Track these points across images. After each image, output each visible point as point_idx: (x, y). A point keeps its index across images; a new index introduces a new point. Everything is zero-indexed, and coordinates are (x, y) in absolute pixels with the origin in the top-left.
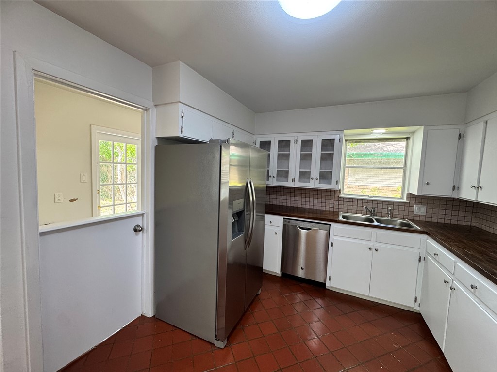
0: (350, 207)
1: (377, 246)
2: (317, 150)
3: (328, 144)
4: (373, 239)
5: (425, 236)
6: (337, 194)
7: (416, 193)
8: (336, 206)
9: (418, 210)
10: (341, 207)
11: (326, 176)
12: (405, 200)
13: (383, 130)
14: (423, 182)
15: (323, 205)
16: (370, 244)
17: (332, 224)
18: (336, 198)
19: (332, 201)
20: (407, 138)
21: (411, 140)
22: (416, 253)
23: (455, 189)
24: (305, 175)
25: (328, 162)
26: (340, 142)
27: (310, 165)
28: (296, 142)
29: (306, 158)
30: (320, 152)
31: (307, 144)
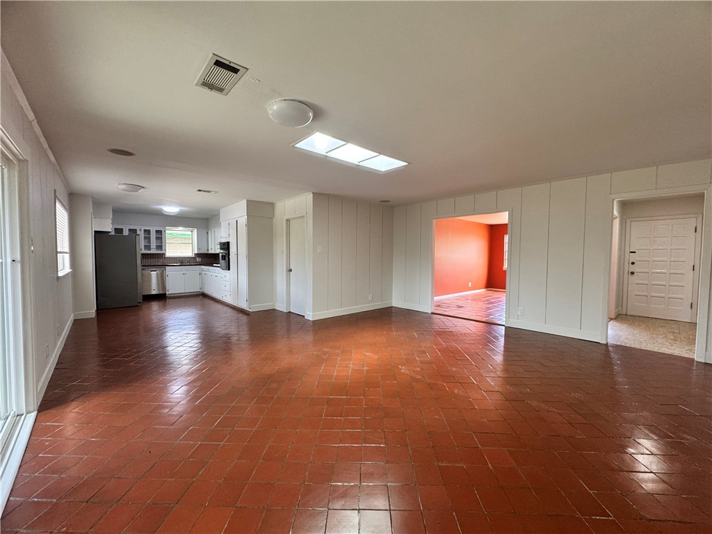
0: (171, 261)
1: (186, 272)
2: (153, 236)
3: (159, 232)
4: (184, 270)
5: (200, 266)
6: (164, 256)
7: (196, 252)
9: (198, 260)
10: (166, 262)
11: (160, 247)
12: (193, 256)
13: (183, 228)
14: (199, 249)
15: (157, 262)
16: (183, 272)
17: (167, 267)
18: (164, 258)
19: (162, 260)
21: (192, 232)
22: (198, 272)
23: (208, 250)
24: (148, 247)
25: (159, 241)
26: (165, 231)
27: (149, 242)
28: (140, 230)
29: (148, 238)
30: (155, 236)
31: (147, 232)
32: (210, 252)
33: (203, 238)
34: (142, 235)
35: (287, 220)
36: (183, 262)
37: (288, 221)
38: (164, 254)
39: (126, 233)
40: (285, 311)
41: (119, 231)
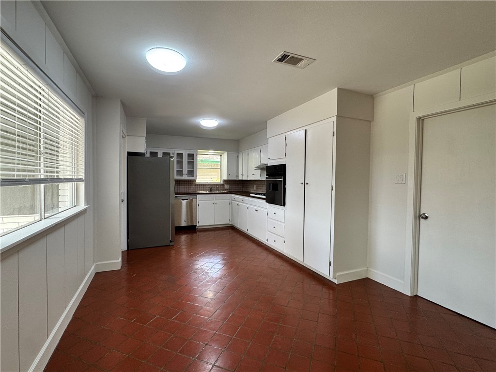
0: (201, 189)
1: (216, 201)
2: (185, 160)
3: (191, 156)
4: (214, 199)
5: (230, 194)
6: (194, 183)
7: (226, 179)
8: (194, 189)
9: (227, 187)
10: (196, 189)
11: (191, 173)
12: (222, 183)
13: (213, 151)
14: (228, 175)
15: (188, 189)
16: (213, 202)
17: (198, 195)
18: (194, 184)
19: (192, 187)
20: (221, 155)
21: (222, 156)
22: (228, 201)
23: (237, 176)
24: (180, 173)
25: (191, 166)
26: (196, 155)
27: (181, 167)
28: (174, 154)
29: (180, 163)
30: (187, 160)
31: (180, 155)
32: (240, 178)
33: (233, 163)
34: (175, 159)
35: (419, 119)
36: (212, 189)
37: (421, 120)
38: (194, 181)
39: (160, 155)
40: (409, 294)
41: (154, 154)
